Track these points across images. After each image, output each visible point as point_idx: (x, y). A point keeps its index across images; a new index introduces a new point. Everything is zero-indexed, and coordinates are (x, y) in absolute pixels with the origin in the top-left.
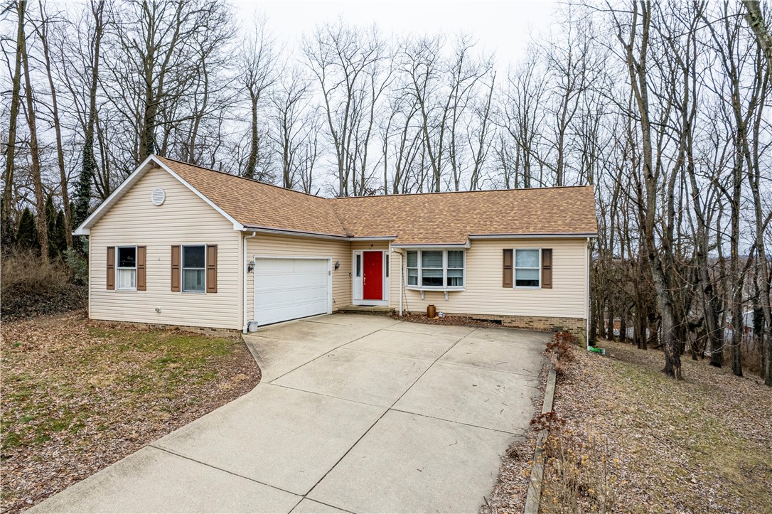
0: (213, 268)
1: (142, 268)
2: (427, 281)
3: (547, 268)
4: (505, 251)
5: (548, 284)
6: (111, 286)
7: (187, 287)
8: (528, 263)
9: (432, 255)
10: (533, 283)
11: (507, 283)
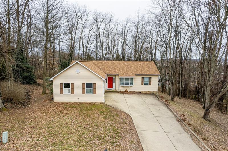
0: (95, 88)
1: (73, 89)
2: (126, 84)
3: (150, 81)
4: (142, 78)
6: (62, 93)
7: (87, 93)
8: (146, 80)
9: (127, 79)
11: (142, 84)
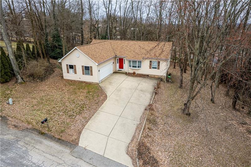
0: (91, 71)
1: (75, 70)
2: (133, 67)
3: (159, 65)
4: (150, 61)
5: (159, 69)
6: (68, 72)
7: (86, 74)
8: (155, 64)
9: (134, 62)
10: (156, 68)
11: (150, 68)
